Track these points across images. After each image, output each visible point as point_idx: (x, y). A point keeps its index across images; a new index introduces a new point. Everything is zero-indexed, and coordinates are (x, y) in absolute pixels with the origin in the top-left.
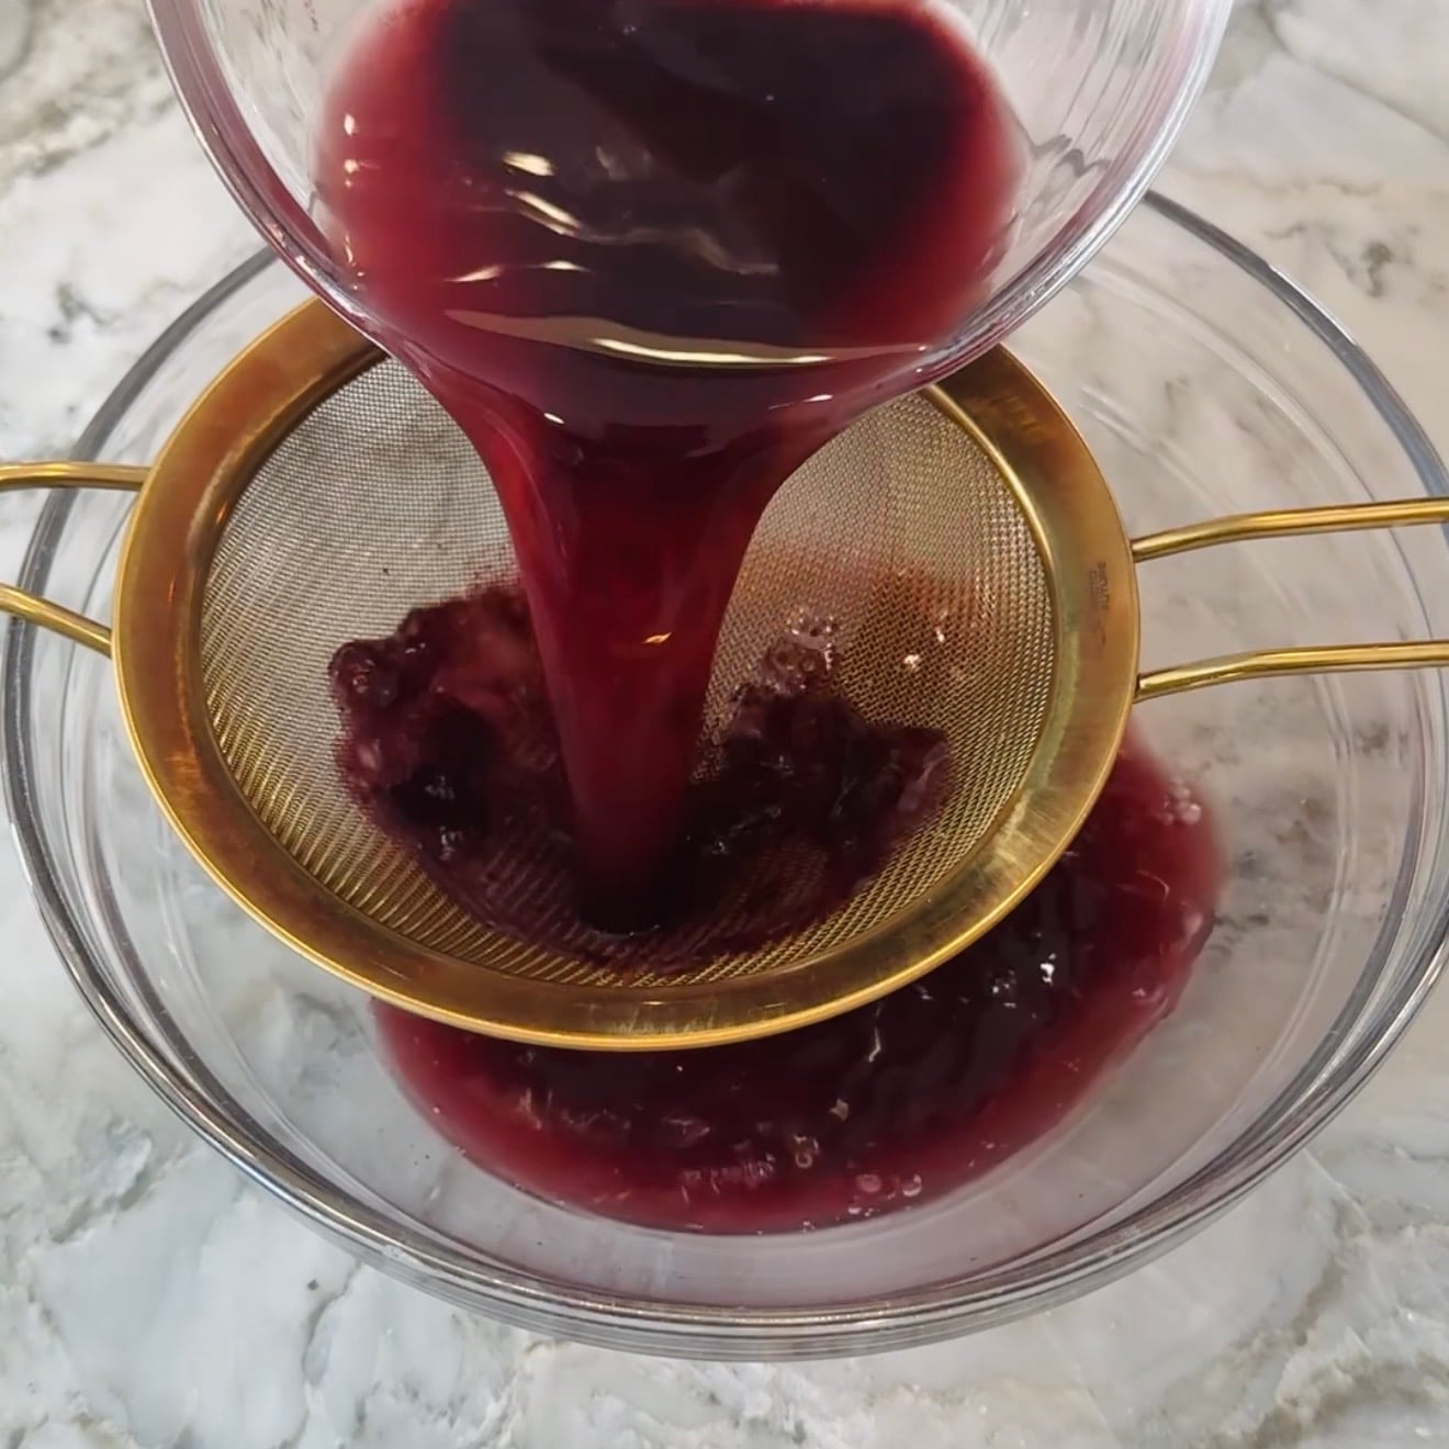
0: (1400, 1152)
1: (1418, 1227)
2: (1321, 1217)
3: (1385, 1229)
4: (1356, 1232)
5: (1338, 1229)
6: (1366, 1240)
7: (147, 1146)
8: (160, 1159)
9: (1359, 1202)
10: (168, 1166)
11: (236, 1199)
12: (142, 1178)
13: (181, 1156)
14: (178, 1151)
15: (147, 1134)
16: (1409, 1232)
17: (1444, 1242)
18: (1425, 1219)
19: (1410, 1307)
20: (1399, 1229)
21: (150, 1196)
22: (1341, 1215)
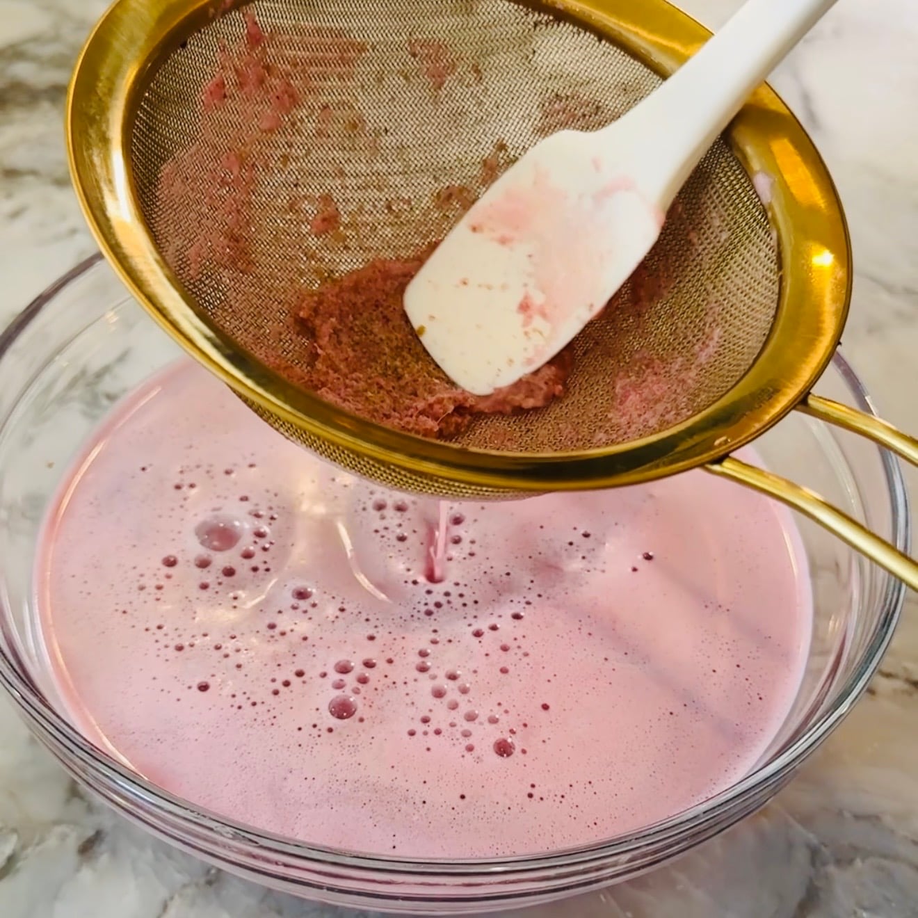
0: (847, 815)
1: (863, 860)
2: (802, 856)
3: (843, 861)
4: (824, 864)
5: (813, 862)
6: (832, 869)
7: (14, 838)
8: (24, 847)
9: (826, 846)
10: (29, 850)
11: (78, 870)
12: (11, 859)
13: (38, 844)
14: (36, 840)
15: (14, 830)
16: (858, 863)
17: (881, 869)
18: (866, 855)
19: (865, 909)
20: (851, 862)
21: (18, 870)
22: (814, 853)
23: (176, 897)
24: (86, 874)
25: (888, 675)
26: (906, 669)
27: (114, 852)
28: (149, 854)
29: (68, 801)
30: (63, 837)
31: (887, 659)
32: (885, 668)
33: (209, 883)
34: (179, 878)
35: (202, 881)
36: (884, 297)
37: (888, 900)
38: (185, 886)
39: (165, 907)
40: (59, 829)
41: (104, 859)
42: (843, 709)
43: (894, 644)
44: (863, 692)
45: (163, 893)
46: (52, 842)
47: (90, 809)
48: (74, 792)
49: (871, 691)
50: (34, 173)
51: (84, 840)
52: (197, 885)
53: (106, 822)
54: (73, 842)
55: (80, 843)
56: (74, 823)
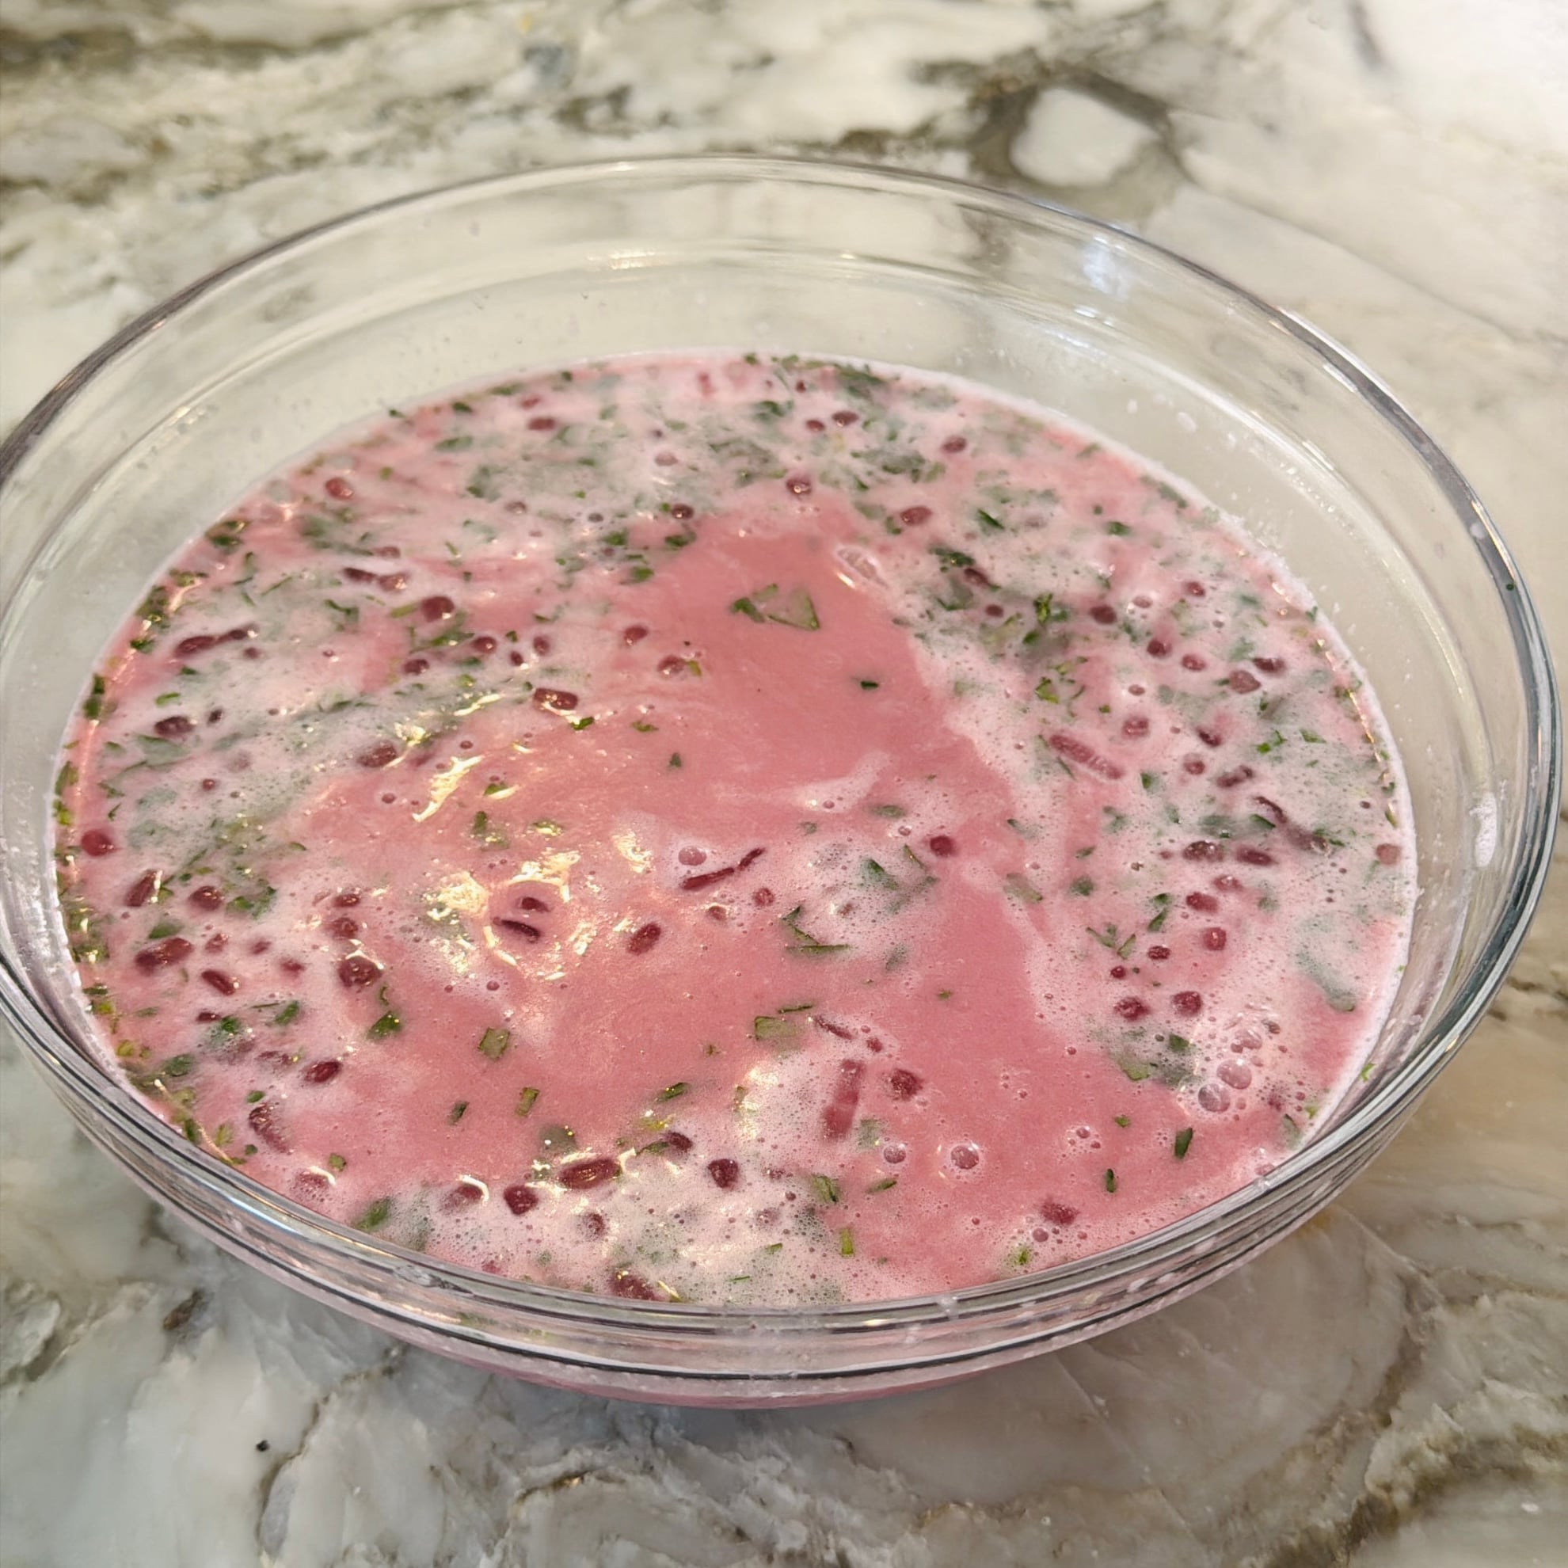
0: (1463, 1222)
1: (1493, 1298)
2: (1389, 1294)
3: (1461, 1299)
4: (1428, 1306)
5: (1408, 1304)
6: (1440, 1313)
7: (55, 1309)
8: (72, 1324)
9: (1428, 1275)
10: (81, 1328)
11: (166, 1358)
12: (51, 1345)
13: (96, 1317)
14: (93, 1308)
15: (54, 1296)
16: (1485, 1302)
17: (1523, 1310)
18: (1499, 1287)
19: (1497, 1378)
20: (1473, 1300)
21: (62, 1363)
22: (1410, 1289)
23: (334, 1397)
24: (180, 1365)
25: (1527, 987)
26: (1555, 975)
27: (225, 1327)
28: (284, 1328)
29: (143, 1243)
30: (138, 1304)
31: (1523, 959)
32: (1521, 974)
33: (389, 1372)
34: (336, 1365)
35: (376, 1369)
36: (1502, 346)
37: (1537, 1363)
38: (347, 1378)
39: (316, 1414)
40: (129, 1291)
41: (209, 1337)
42: (1449, 1042)
43: (1534, 932)
44: (1482, 1014)
45: (311, 1391)
46: (119, 1312)
47: (182, 1255)
48: (153, 1227)
49: (1499, 1015)
50: (39, 183)
51: (174, 1307)
52: (368, 1375)
53: (211, 1276)
54: (155, 1312)
55: (167, 1313)
56: (156, 1279)
